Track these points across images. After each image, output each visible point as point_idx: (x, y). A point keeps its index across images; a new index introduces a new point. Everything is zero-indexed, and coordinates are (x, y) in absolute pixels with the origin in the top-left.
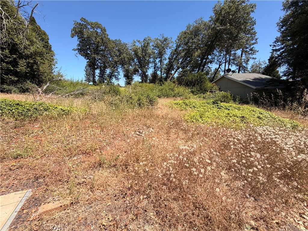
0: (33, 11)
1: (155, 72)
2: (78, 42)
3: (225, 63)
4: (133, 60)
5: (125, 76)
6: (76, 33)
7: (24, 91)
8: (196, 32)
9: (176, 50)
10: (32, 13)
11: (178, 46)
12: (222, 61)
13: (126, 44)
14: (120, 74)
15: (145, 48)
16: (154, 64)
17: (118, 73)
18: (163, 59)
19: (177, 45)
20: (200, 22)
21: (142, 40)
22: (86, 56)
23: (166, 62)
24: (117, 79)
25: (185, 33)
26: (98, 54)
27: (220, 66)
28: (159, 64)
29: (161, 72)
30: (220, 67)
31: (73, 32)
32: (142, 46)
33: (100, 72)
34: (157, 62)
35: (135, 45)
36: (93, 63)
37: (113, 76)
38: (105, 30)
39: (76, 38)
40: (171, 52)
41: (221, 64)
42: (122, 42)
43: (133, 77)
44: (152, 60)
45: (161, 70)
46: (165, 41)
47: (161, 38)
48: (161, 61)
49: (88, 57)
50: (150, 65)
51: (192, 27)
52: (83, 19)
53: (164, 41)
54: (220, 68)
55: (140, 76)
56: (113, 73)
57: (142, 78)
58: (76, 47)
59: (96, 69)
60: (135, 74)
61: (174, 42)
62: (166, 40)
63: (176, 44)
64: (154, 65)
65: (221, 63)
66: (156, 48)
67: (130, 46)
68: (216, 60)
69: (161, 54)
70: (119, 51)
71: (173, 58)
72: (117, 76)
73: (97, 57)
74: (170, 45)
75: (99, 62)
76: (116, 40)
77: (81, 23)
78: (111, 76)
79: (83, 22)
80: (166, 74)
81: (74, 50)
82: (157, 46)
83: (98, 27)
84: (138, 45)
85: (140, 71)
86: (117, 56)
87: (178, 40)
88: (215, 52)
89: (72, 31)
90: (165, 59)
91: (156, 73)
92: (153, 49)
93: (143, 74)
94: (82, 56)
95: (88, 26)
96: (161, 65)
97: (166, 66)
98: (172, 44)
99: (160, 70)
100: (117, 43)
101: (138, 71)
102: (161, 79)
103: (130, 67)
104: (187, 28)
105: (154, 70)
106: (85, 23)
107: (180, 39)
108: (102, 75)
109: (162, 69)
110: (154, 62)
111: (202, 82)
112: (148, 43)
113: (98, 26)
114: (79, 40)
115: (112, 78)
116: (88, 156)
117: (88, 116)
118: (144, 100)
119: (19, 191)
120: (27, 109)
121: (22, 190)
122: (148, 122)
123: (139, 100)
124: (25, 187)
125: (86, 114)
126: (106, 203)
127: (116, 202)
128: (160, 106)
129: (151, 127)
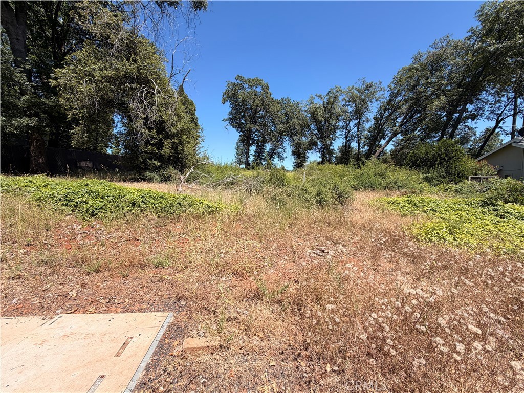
0: (184, 79)
1: (346, 144)
2: (230, 109)
3: (514, 115)
4: (309, 127)
5: (294, 153)
6: (229, 97)
7: (166, 179)
8: (435, 64)
9: (389, 103)
10: (183, 82)
11: (394, 95)
12: (505, 112)
13: (298, 104)
14: (286, 151)
15: (329, 107)
16: (346, 130)
17: (284, 149)
18: (364, 121)
19: (393, 92)
20: (444, 44)
21: (324, 94)
22: (239, 127)
23: (368, 125)
24: (281, 158)
25: (410, 70)
26: (255, 123)
27: (498, 122)
28: (356, 129)
29: (359, 144)
30: (500, 125)
31: (225, 96)
32: (324, 102)
33: (256, 150)
34: (352, 127)
35: (312, 103)
36: (247, 137)
37: (276, 154)
38: (267, 87)
39: (228, 103)
40: (379, 106)
41: (502, 119)
42: (292, 101)
43: (308, 155)
44: (341, 124)
45: (358, 140)
46: (368, 89)
47: (359, 86)
48: (358, 125)
49: (241, 128)
50: (338, 133)
51: (425, 57)
52: (239, 77)
53: (365, 90)
54: (500, 128)
55: (319, 152)
56: (275, 150)
57: (323, 155)
58: (227, 116)
59: (251, 145)
60: (311, 149)
61: (386, 88)
62: (369, 87)
63: (389, 92)
64: (346, 133)
65: (500, 118)
66: (350, 103)
67: (304, 106)
68: (488, 112)
69: (359, 113)
70: (286, 114)
71: (384, 116)
72: (281, 154)
73: (254, 127)
74: (378, 95)
75: (256, 135)
76: (283, 99)
77: (236, 83)
78: (271, 155)
79: (238, 81)
80: (368, 146)
81: (224, 120)
82: (352, 100)
83: (259, 84)
84: (319, 102)
85: (319, 143)
86: (283, 123)
87: (395, 84)
88: (484, 95)
89: (223, 96)
90: (368, 120)
91: (349, 145)
92: (344, 106)
93: (324, 149)
94: (233, 127)
95: (245, 86)
96: (358, 131)
97: (370, 132)
98: (382, 92)
99: (356, 139)
100: (284, 103)
101: (316, 144)
102: (358, 156)
103: (304, 138)
104: (413, 59)
105: (345, 141)
106: (241, 82)
107: (398, 81)
108: (259, 153)
109: (361, 138)
110: (346, 127)
111: (450, 159)
112: (335, 97)
113: (257, 82)
114: (231, 106)
115: (274, 158)
116: (241, 279)
117: (240, 217)
118: (328, 195)
119: (160, 311)
120: (171, 204)
121: (163, 311)
122: (336, 233)
123: (319, 194)
124: (166, 307)
125: (238, 213)
126: (268, 361)
127: (282, 363)
128: (358, 206)
129: (340, 244)
